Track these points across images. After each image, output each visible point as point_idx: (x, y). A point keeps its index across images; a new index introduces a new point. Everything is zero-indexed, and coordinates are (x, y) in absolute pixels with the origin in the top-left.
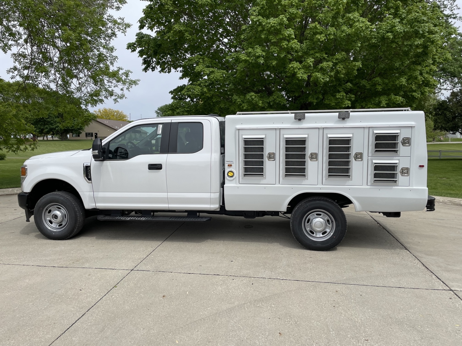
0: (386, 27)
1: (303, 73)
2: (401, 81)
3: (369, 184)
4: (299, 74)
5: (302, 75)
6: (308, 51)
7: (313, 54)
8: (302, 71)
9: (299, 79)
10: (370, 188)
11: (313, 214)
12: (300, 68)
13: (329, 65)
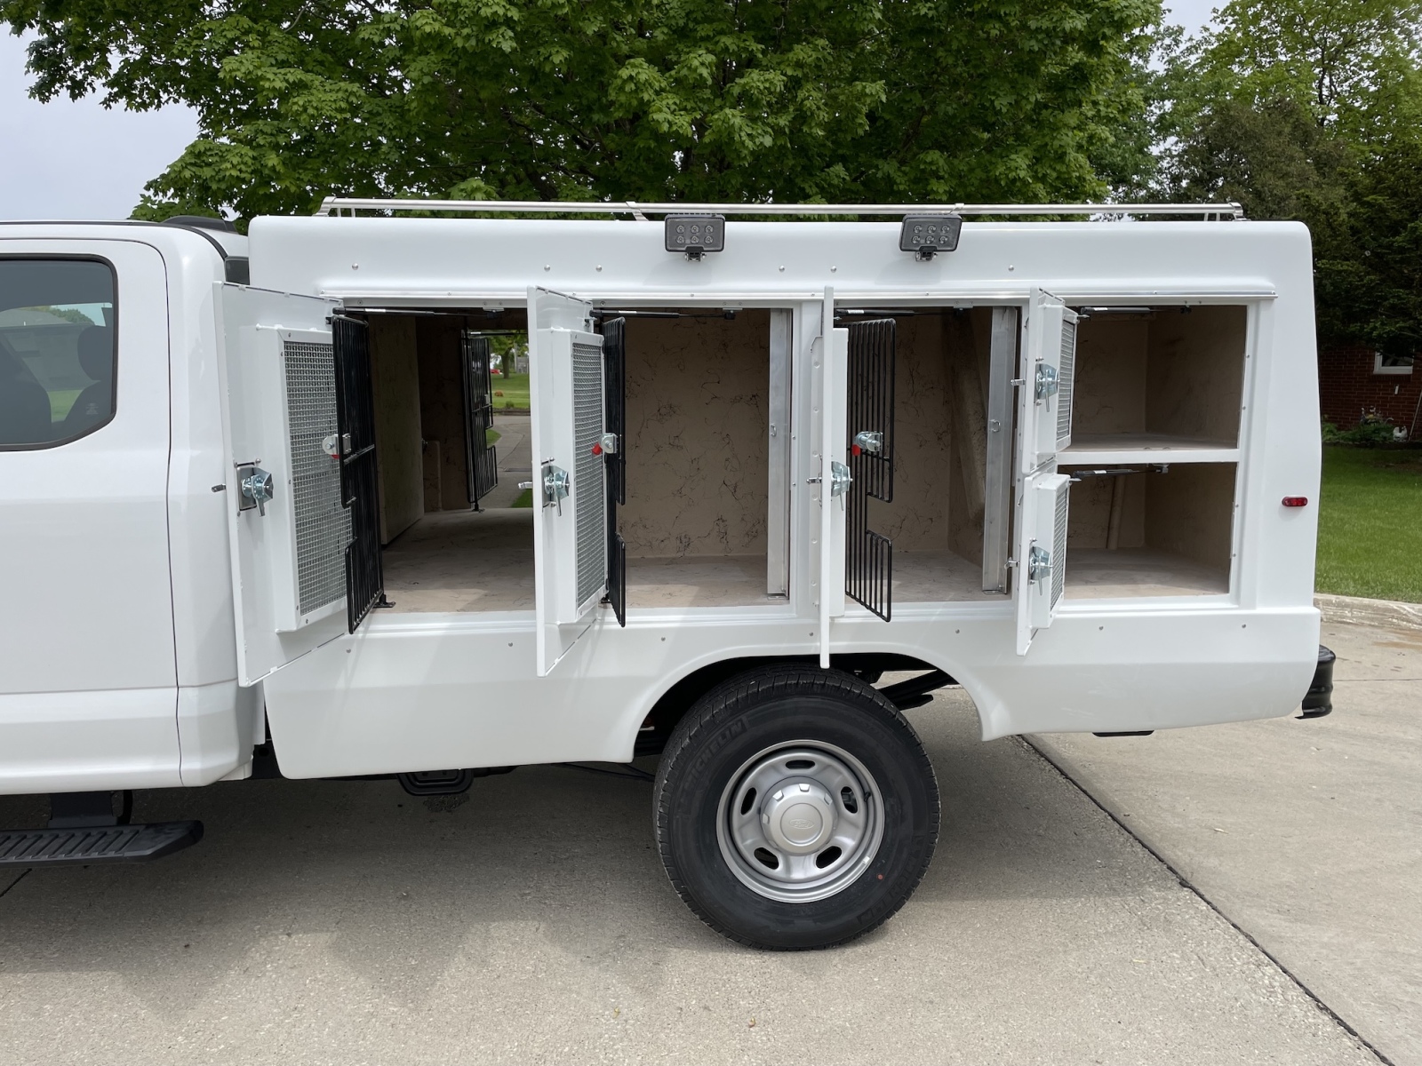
1: (673, 107)
2: (1013, 164)
4: (660, 110)
5: (670, 117)
6: (691, 25)
7: (708, 36)
8: (671, 102)
9: (661, 131)
11: (773, 767)
12: (662, 90)
13: (771, 83)
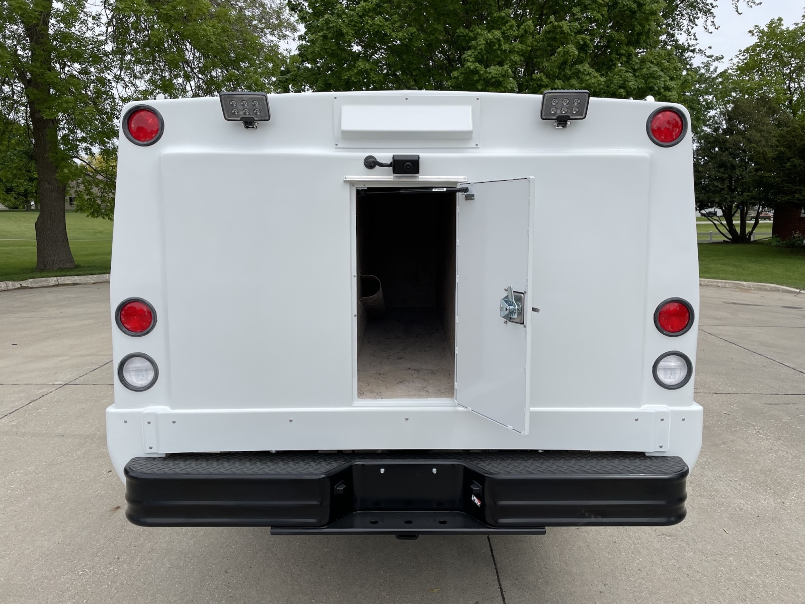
0: (619, 81)
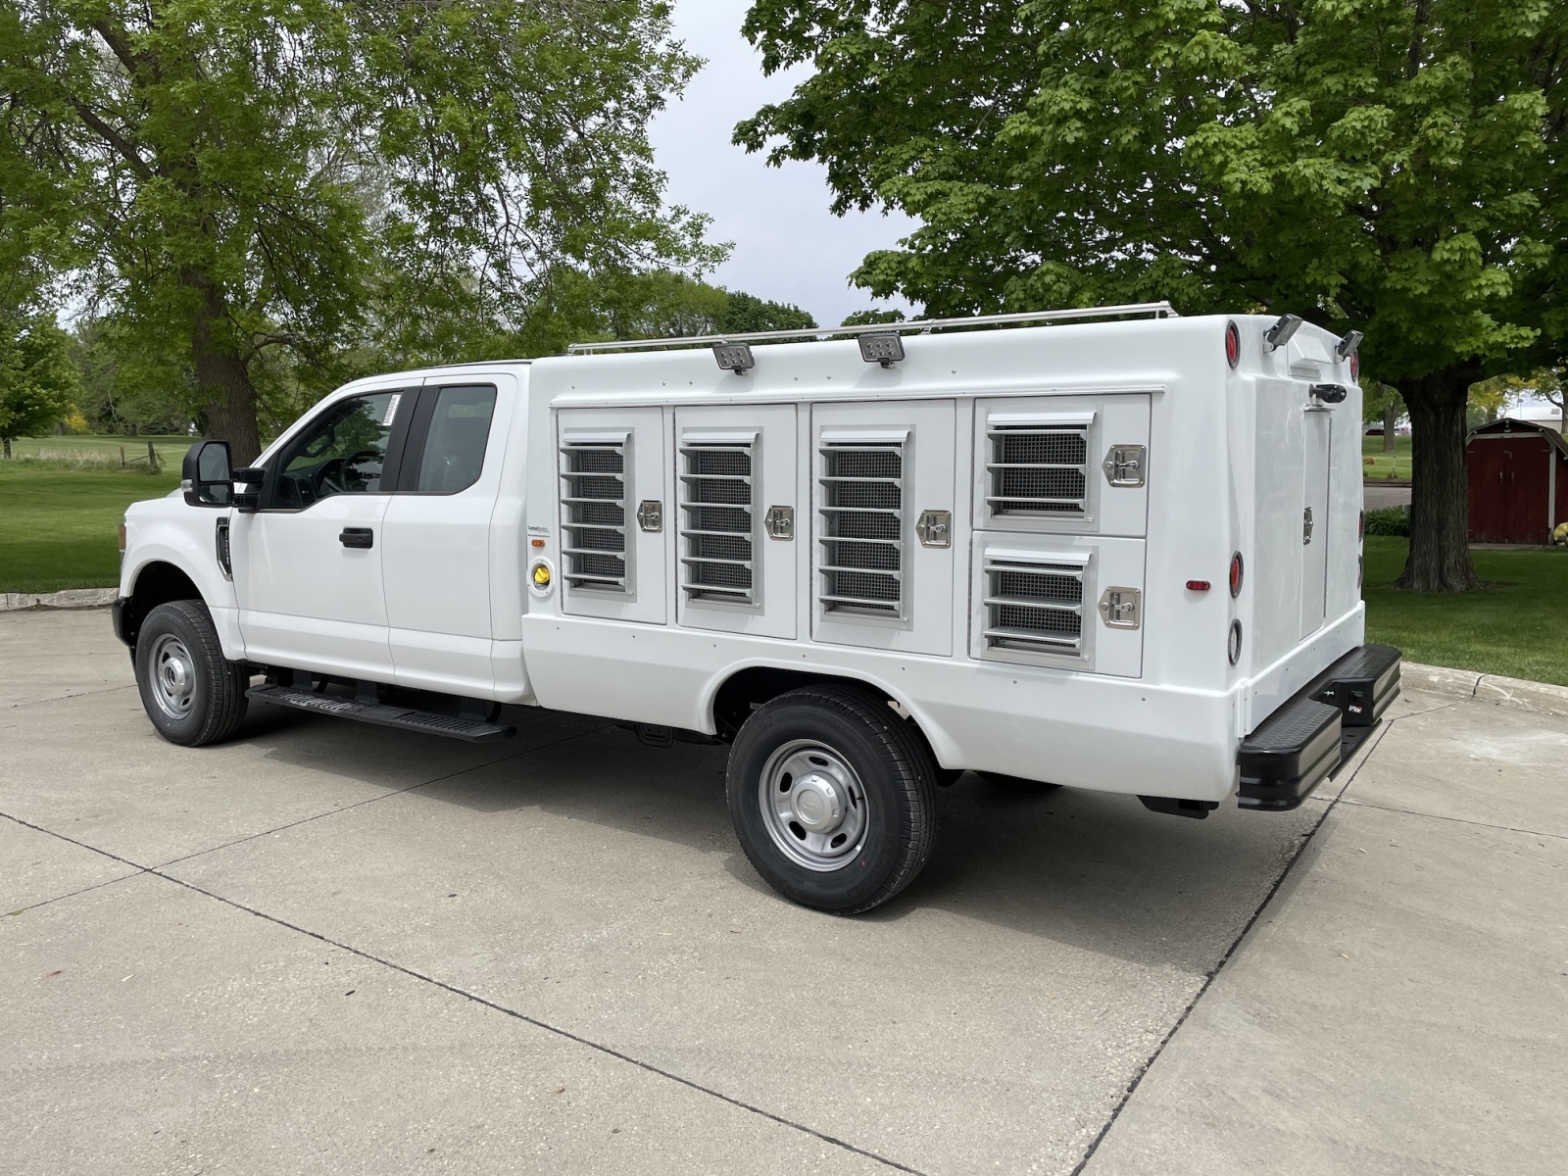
1: (1253, 164)
3: (976, 651)
4: (1236, 170)
5: (1246, 176)
7: (1315, 79)
8: (1249, 159)
10: (979, 671)
11: (799, 758)
13: (1373, 120)
